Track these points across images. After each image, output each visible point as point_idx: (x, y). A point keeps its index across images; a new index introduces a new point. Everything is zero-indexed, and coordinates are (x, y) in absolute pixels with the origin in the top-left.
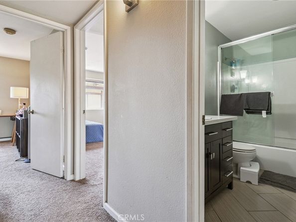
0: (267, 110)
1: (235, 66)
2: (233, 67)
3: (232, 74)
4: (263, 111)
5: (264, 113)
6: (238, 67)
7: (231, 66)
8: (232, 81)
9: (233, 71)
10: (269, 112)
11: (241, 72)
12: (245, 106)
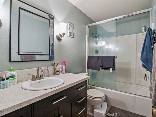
0: (113, 68)
1: (99, 38)
2: (97, 39)
3: (97, 43)
4: (110, 68)
5: (111, 69)
6: (101, 39)
7: (96, 38)
8: (96, 47)
9: (97, 41)
10: (114, 69)
11: (102, 42)
12: (101, 64)
